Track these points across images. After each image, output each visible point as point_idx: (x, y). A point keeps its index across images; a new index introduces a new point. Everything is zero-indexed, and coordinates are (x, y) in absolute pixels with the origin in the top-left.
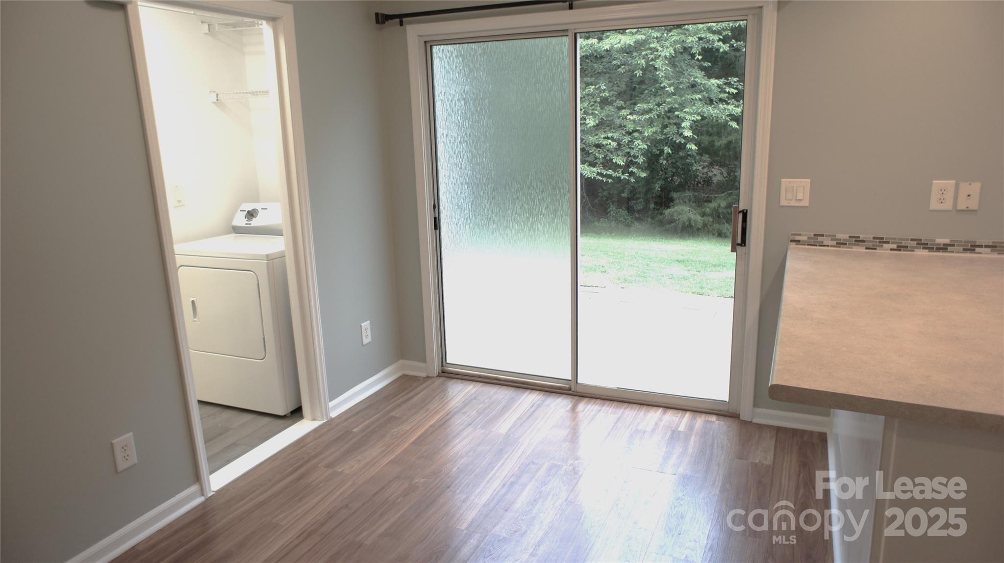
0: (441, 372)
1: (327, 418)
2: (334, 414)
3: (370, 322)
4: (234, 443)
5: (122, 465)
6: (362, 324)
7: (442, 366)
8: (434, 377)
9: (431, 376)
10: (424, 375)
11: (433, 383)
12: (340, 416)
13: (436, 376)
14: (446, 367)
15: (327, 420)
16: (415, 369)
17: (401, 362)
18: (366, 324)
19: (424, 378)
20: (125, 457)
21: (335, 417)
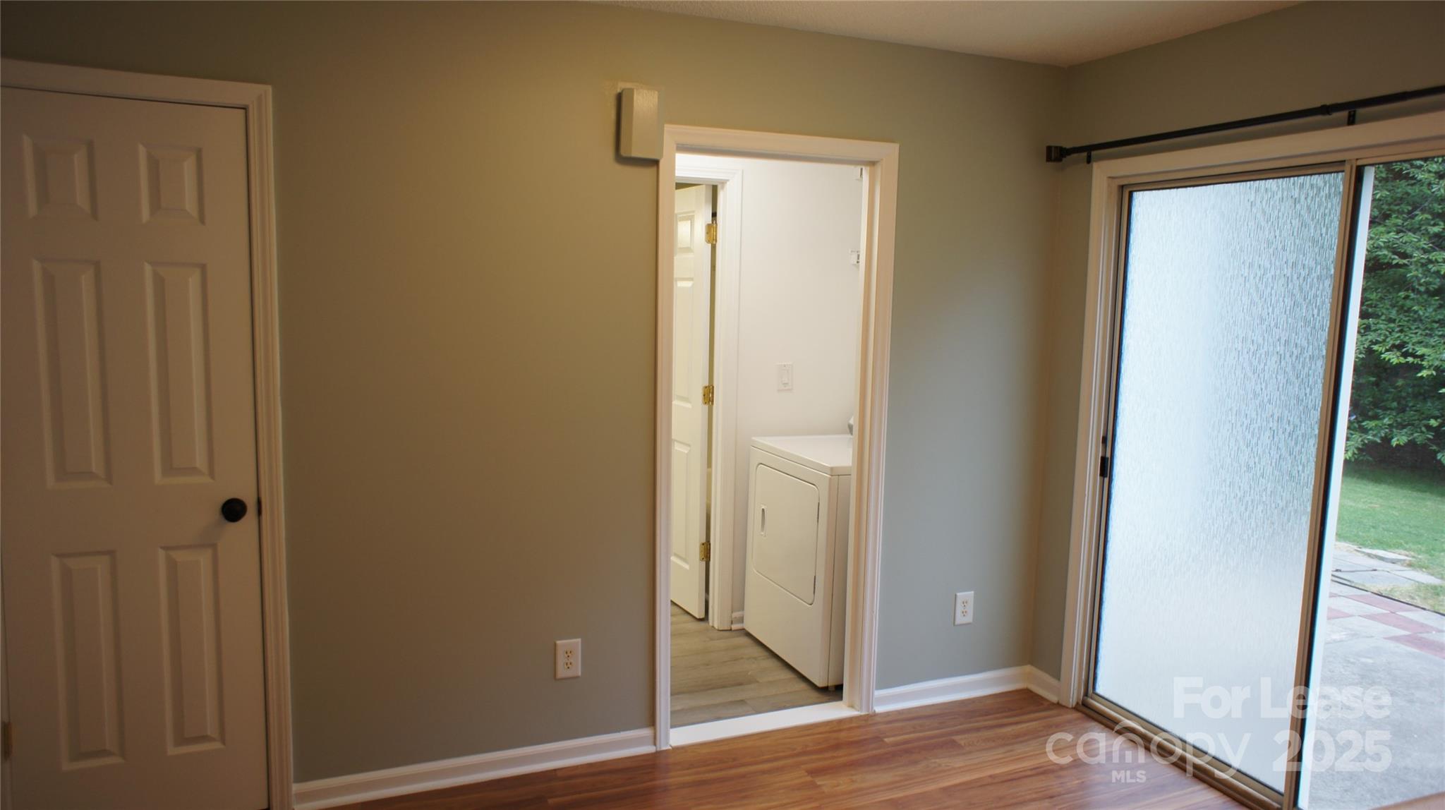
0: (1080, 703)
1: (868, 710)
2: (879, 709)
3: (975, 594)
4: (742, 701)
5: (562, 672)
6: (958, 594)
7: (1086, 694)
8: (1067, 708)
9: (1064, 704)
10: (1054, 699)
11: (1058, 715)
12: (888, 714)
13: (1070, 706)
14: (1092, 698)
15: (867, 713)
16: (1044, 686)
17: (1028, 668)
18: (966, 597)
19: (1053, 704)
20: (567, 664)
21: (881, 714)
